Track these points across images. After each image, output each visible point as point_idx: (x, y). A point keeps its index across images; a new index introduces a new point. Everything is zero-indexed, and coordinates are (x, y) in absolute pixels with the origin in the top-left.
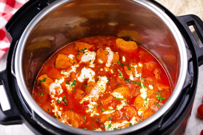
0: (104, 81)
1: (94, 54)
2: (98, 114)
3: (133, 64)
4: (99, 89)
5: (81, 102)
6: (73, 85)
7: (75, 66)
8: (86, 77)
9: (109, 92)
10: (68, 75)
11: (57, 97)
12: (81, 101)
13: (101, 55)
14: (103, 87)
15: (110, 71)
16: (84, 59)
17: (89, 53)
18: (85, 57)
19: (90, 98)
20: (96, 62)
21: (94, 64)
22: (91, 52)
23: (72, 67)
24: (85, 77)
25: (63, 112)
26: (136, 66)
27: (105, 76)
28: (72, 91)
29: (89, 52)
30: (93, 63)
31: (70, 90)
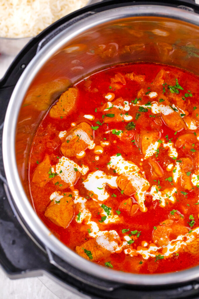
0: (119, 162)
1: (65, 160)
2: (175, 190)
3: (104, 106)
4: (131, 173)
5: (144, 209)
6: (109, 212)
7: (76, 197)
8: (103, 186)
9: (142, 160)
10: (89, 213)
11: (122, 243)
12: (142, 209)
13: (74, 149)
14: (131, 166)
15: (104, 146)
16: (69, 179)
17: (59, 167)
18: (66, 175)
19: (141, 192)
20: (80, 162)
21: (83, 166)
22: (59, 164)
23: (75, 202)
24: (103, 188)
25: (153, 242)
26: (110, 105)
27: (111, 157)
28: (120, 216)
29: (57, 166)
30: (81, 166)
31: (116, 218)
